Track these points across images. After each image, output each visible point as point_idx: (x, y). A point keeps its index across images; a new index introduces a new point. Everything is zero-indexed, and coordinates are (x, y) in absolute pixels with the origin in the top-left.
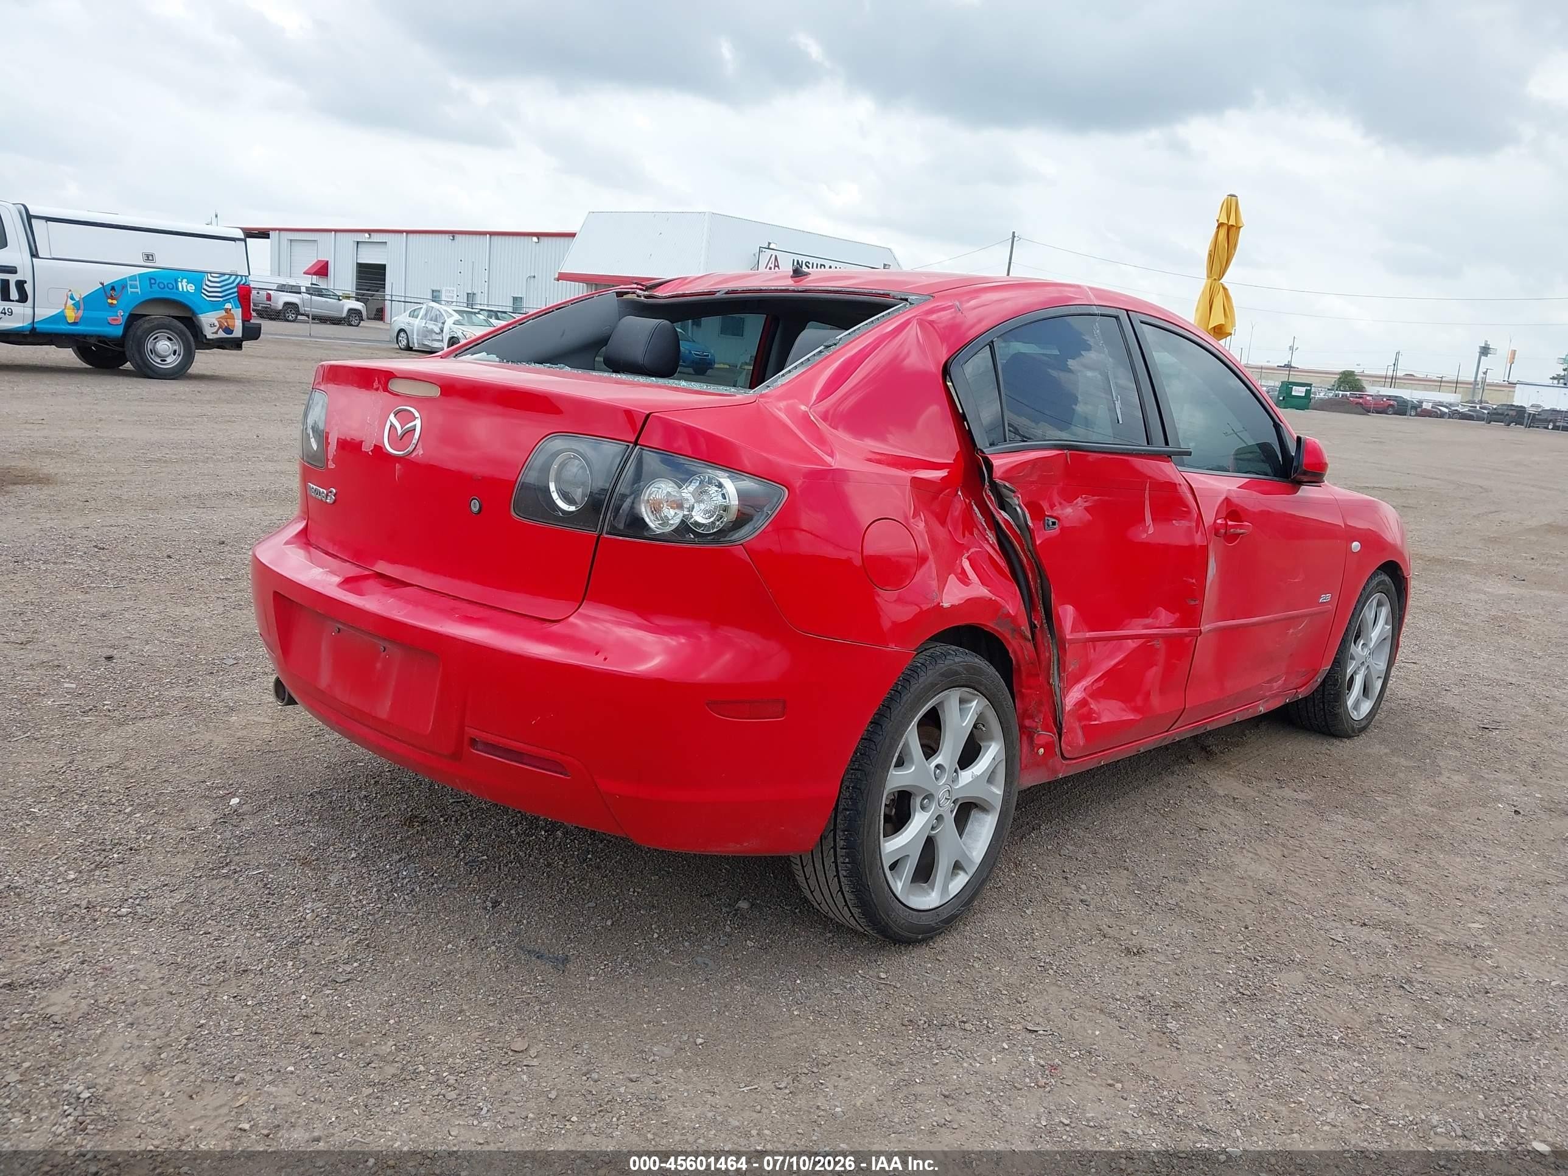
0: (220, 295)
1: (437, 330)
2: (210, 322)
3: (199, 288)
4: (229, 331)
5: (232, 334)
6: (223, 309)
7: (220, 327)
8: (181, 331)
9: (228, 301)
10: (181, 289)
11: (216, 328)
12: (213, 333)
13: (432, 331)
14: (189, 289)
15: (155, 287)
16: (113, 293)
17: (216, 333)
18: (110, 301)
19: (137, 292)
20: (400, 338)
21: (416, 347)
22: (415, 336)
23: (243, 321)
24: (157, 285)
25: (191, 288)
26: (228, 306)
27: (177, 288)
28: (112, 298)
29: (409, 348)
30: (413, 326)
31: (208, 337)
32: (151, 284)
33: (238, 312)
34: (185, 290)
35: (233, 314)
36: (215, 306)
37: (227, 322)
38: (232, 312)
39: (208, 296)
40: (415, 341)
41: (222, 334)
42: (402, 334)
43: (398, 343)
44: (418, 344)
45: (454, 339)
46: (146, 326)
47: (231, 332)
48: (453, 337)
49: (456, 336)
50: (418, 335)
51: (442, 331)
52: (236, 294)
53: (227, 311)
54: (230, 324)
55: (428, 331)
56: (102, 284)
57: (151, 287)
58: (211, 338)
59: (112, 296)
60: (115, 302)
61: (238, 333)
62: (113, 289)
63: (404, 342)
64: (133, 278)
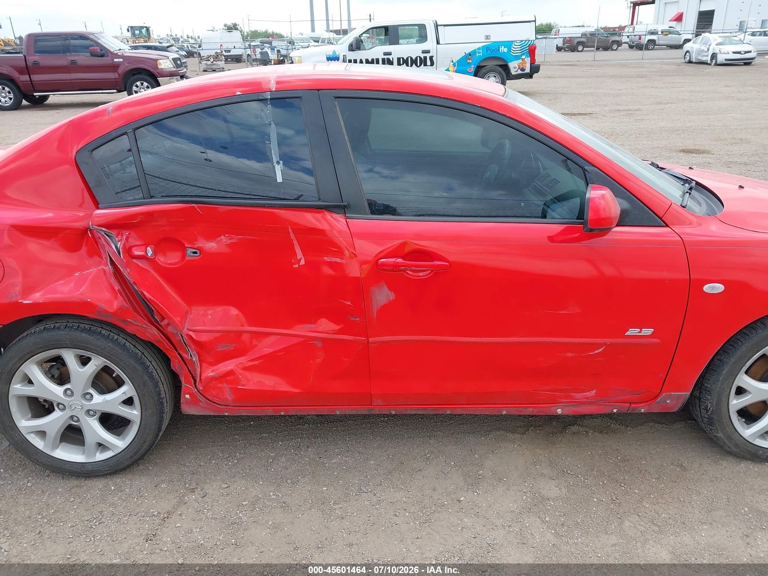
0: (520, 52)
1: (706, 50)
2: (514, 67)
3: (509, 50)
4: (522, 70)
5: (524, 71)
6: (521, 59)
7: (519, 68)
8: (500, 72)
9: (523, 54)
10: (501, 51)
11: (517, 69)
12: (515, 72)
13: (703, 51)
14: (505, 51)
15: (489, 52)
16: (470, 57)
17: (517, 71)
18: (468, 61)
19: (480, 55)
20: (686, 56)
21: (694, 60)
22: (694, 55)
23: (531, 64)
24: (490, 51)
25: (506, 50)
26: (523, 57)
27: (499, 51)
28: (469, 59)
29: (690, 62)
30: (693, 49)
31: (513, 74)
32: (487, 50)
33: (528, 60)
34: (503, 51)
35: (526, 61)
36: (517, 58)
37: (522, 65)
38: (525, 60)
39: (514, 53)
40: (694, 57)
41: (520, 72)
42: (688, 54)
43: (685, 59)
44: (695, 58)
45: (714, 55)
46: (484, 71)
47: (524, 70)
48: (714, 53)
49: (715, 52)
50: (695, 54)
51: (708, 50)
52: (528, 50)
53: (523, 60)
54: (524, 66)
55: (701, 51)
56: (465, 53)
57: (487, 52)
58: (514, 74)
59: (469, 58)
60: (471, 61)
61: (528, 70)
62: (470, 55)
63: (688, 59)
64: (479, 49)
